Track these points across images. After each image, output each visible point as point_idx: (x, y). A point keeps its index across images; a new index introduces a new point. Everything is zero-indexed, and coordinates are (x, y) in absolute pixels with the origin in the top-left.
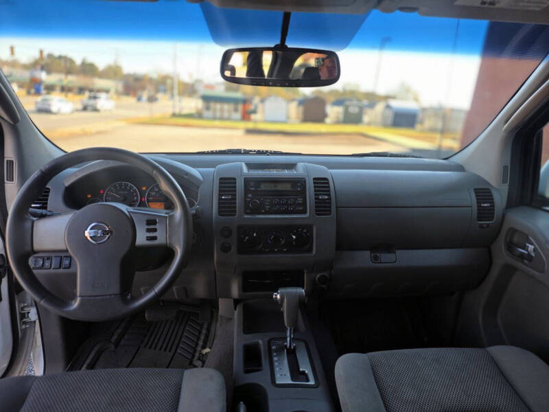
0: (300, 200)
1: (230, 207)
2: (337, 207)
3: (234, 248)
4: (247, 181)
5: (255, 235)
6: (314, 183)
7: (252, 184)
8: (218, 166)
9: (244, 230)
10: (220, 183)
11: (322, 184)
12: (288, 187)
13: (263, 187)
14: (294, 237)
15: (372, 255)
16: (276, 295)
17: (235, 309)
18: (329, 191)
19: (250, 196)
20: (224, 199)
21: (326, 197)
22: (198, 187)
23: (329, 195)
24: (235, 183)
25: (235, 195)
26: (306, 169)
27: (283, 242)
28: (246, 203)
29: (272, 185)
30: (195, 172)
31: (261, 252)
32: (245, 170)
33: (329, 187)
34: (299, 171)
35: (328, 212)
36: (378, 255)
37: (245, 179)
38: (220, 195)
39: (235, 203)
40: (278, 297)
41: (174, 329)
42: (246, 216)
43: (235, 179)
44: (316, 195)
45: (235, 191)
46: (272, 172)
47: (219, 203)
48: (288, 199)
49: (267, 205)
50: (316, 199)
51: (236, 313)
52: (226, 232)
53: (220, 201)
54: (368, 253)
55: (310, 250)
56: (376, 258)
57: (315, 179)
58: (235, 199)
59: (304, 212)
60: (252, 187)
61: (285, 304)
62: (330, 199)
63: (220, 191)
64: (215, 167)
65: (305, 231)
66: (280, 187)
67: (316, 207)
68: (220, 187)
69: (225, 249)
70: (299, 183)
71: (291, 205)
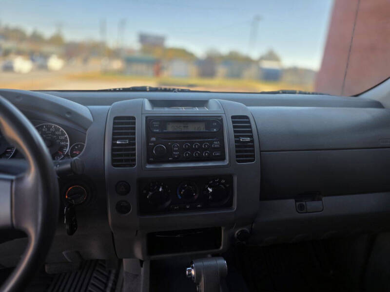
0: (216, 144)
1: (128, 155)
2: (261, 151)
3: (134, 208)
4: (150, 120)
5: (161, 190)
6: (233, 122)
7: (156, 124)
8: (113, 104)
9: (146, 184)
10: (114, 123)
11: (242, 123)
12: (202, 128)
13: (170, 128)
14: (210, 190)
15: (298, 203)
16: (190, 271)
17: (142, 266)
18: (251, 132)
19: (154, 139)
20: (119, 145)
21: (248, 139)
22: (86, 130)
23: (251, 137)
24: (134, 123)
25: (134, 139)
26: (222, 106)
27: (196, 197)
28: (149, 149)
29: (182, 125)
30: (84, 110)
31: (168, 210)
32: (148, 106)
33: (250, 127)
34: (213, 108)
35: (251, 158)
36: (304, 203)
37: (147, 117)
38: (114, 139)
39: (134, 149)
40: (193, 272)
41: (80, 277)
42: (148, 166)
43: (134, 118)
44: (235, 137)
45: (134, 134)
46: (181, 110)
47: (113, 150)
48: (201, 143)
49: (176, 151)
50: (236, 141)
51: (142, 269)
52: (123, 187)
53: (114, 148)
54: (292, 201)
55: (229, 205)
56: (301, 208)
57: (233, 117)
58: (134, 144)
59: (222, 158)
60: (157, 128)
61: (202, 283)
62: (252, 141)
63: (114, 134)
64: (110, 104)
65: (223, 181)
66: (192, 128)
67: (237, 152)
68: (114, 129)
69: (122, 209)
70: (214, 123)
71: (206, 149)
